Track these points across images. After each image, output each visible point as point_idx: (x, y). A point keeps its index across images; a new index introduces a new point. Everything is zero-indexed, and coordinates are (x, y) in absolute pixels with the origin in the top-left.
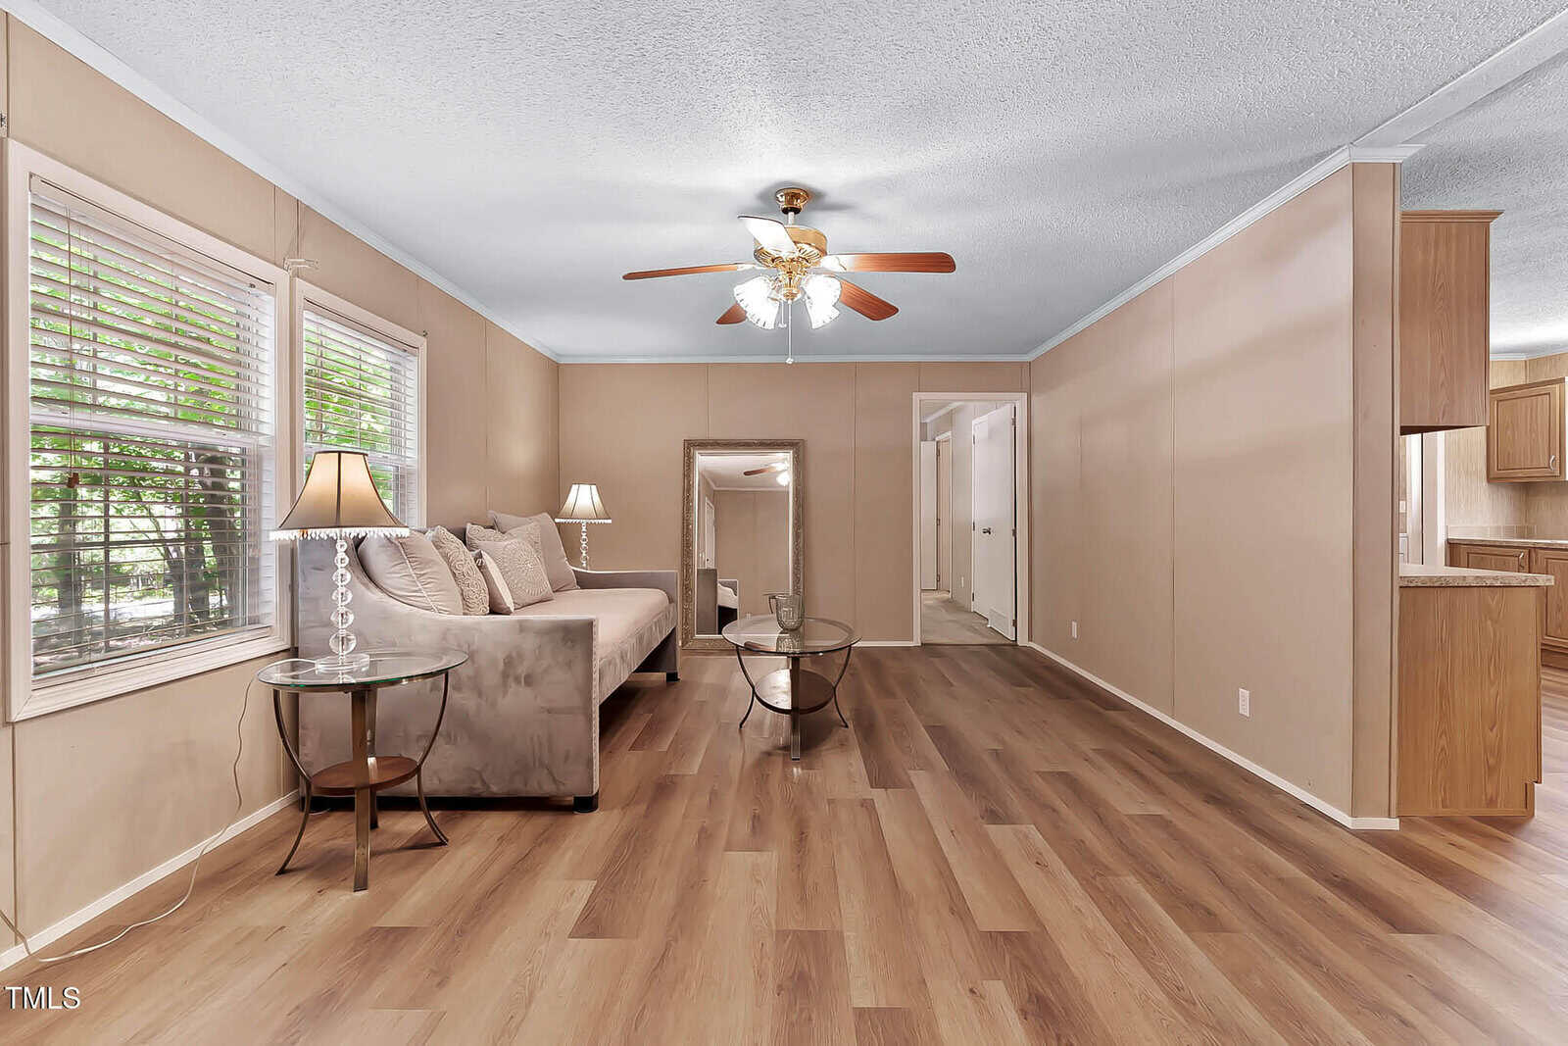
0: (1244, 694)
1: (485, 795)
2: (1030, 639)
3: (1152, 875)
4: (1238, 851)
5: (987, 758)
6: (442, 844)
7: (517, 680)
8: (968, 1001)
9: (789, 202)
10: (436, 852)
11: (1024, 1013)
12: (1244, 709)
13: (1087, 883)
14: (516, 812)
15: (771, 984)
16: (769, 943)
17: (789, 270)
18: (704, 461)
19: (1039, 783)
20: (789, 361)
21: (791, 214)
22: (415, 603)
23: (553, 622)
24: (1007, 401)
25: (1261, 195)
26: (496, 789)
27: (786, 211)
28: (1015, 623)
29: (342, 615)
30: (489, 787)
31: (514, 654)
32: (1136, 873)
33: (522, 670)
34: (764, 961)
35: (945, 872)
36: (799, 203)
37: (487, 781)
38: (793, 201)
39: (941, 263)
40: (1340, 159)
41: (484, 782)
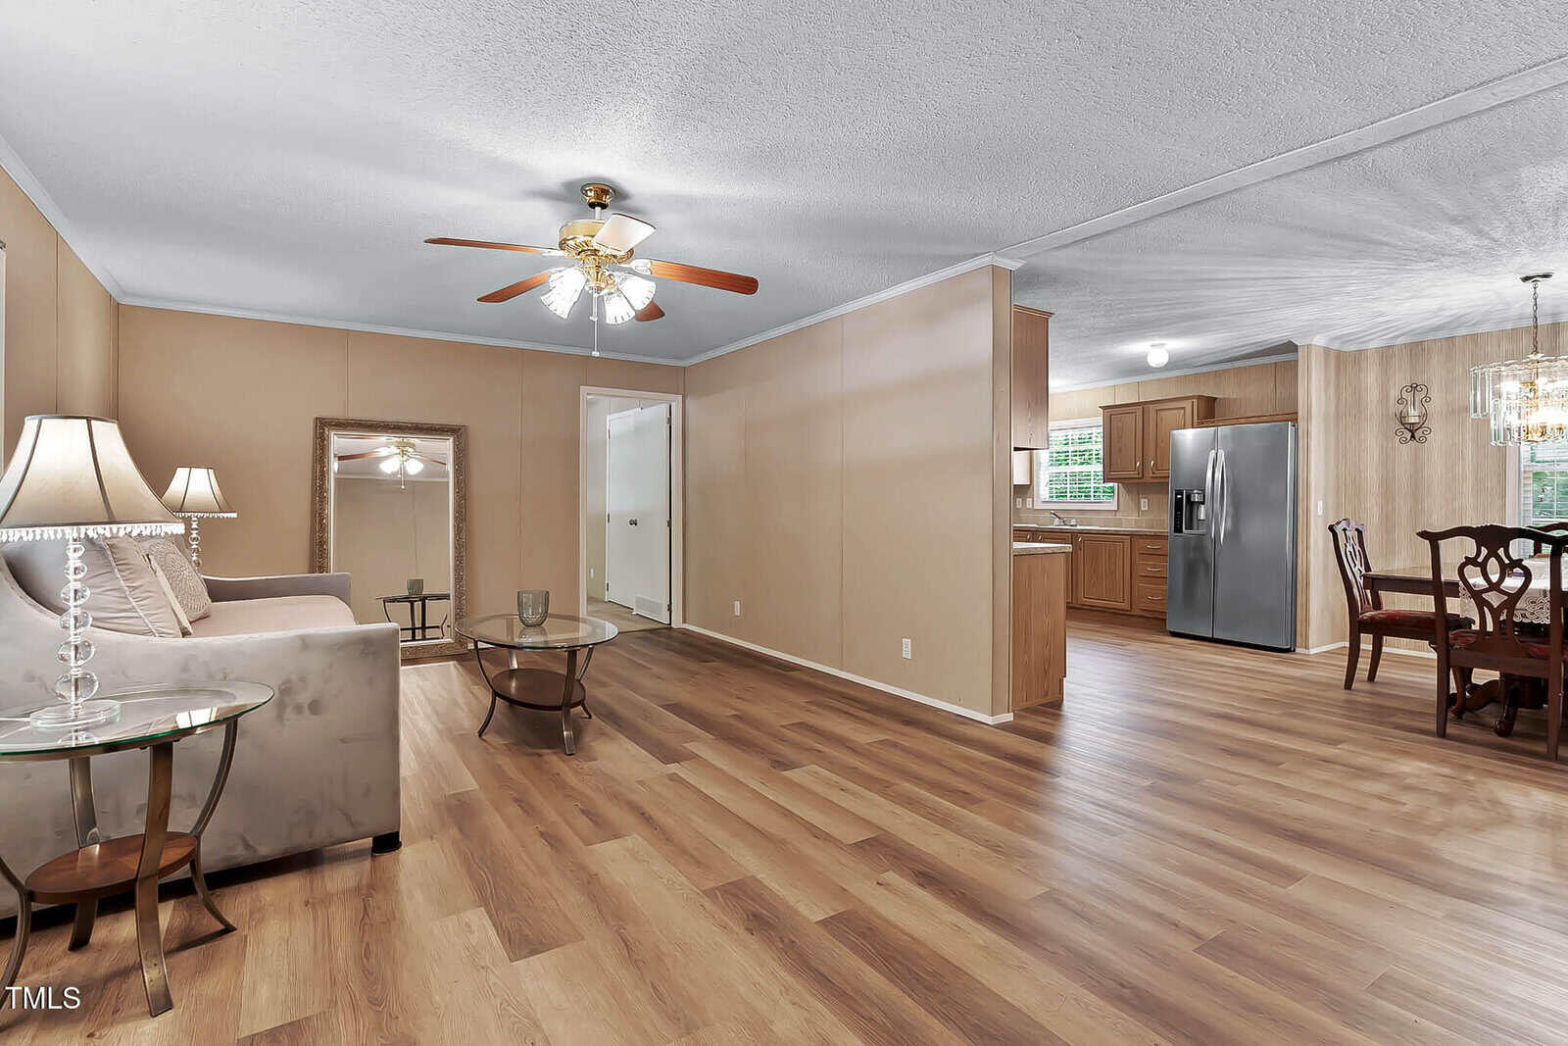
0: (907, 642)
1: (250, 862)
2: (684, 622)
3: (916, 779)
4: (948, 752)
5: (733, 721)
6: (229, 929)
7: (299, 709)
8: (881, 889)
9: (598, 196)
10: (230, 940)
11: (921, 885)
12: (907, 653)
13: (887, 796)
14: (298, 873)
15: (741, 931)
16: (708, 904)
17: (603, 264)
18: (338, 442)
19: (789, 734)
20: (596, 354)
21: (598, 209)
22: (122, 627)
23: (345, 634)
24: (662, 401)
25: (928, 271)
26: (266, 850)
27: (592, 205)
28: (670, 609)
29: (76, 647)
30: (255, 851)
31: (294, 678)
32: (908, 781)
33: (304, 698)
34: (716, 916)
35: (788, 814)
36: (607, 200)
37: (251, 843)
38: (603, 196)
39: (747, 285)
40: (985, 260)
41: (247, 846)
